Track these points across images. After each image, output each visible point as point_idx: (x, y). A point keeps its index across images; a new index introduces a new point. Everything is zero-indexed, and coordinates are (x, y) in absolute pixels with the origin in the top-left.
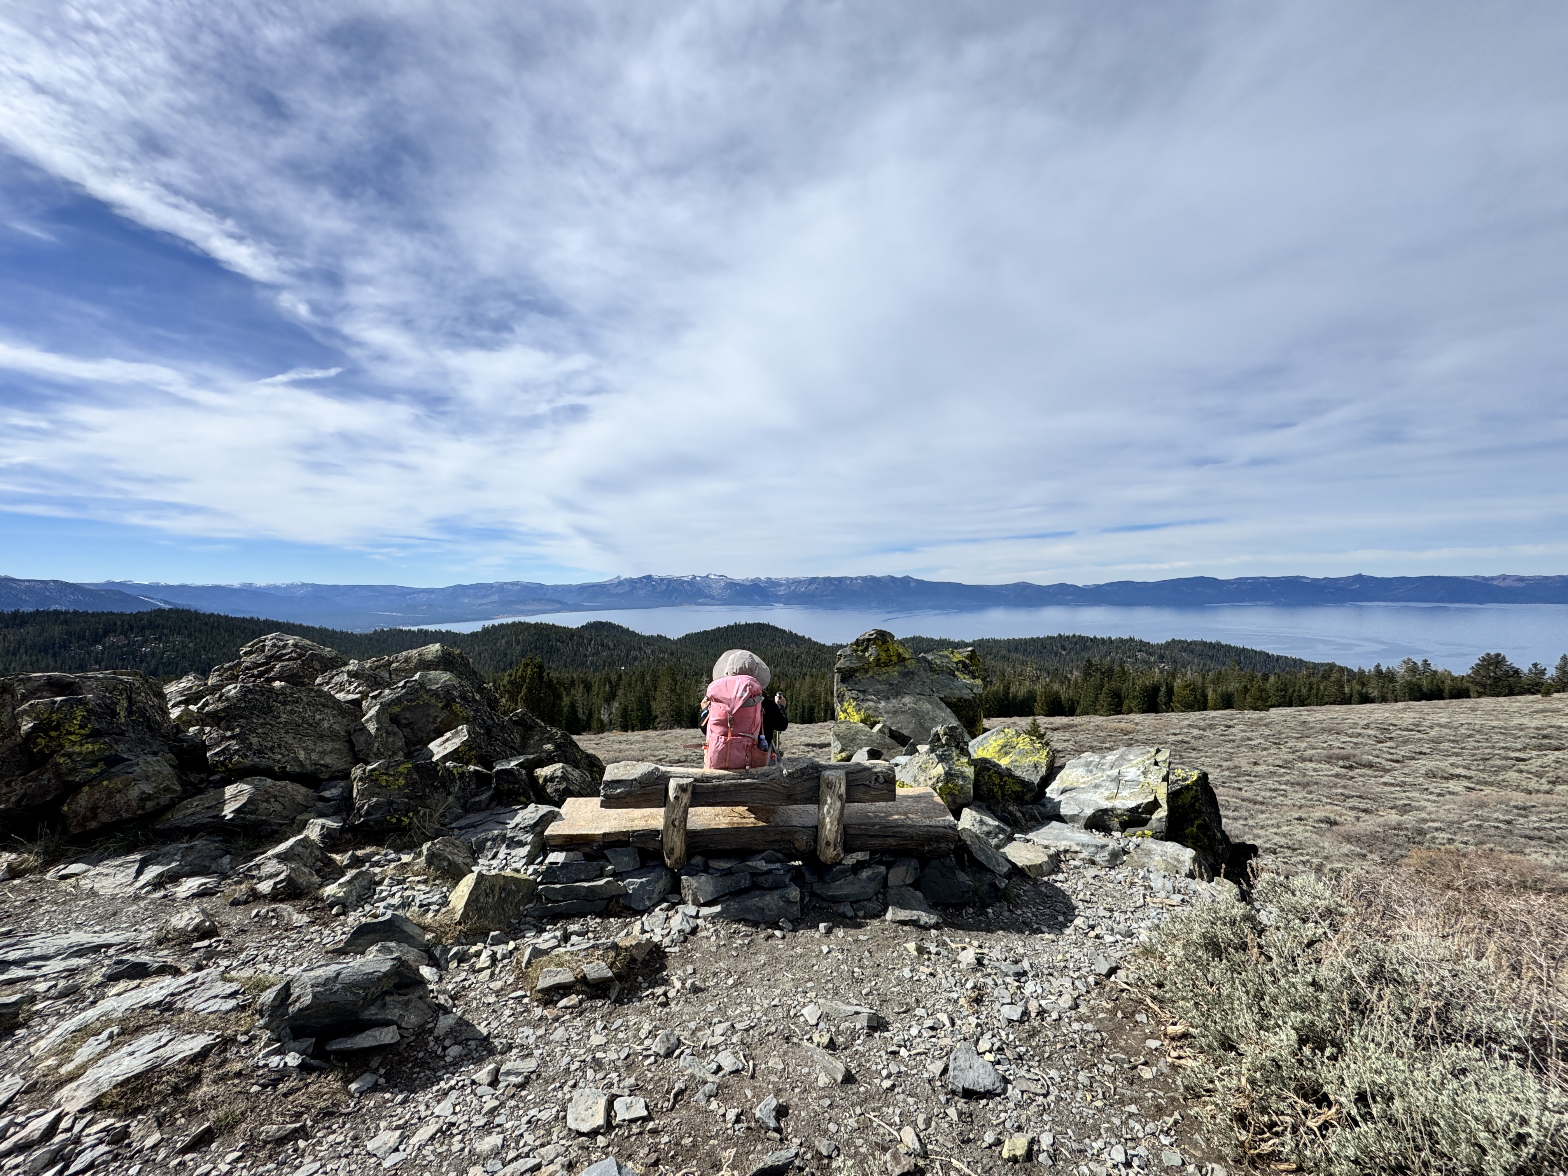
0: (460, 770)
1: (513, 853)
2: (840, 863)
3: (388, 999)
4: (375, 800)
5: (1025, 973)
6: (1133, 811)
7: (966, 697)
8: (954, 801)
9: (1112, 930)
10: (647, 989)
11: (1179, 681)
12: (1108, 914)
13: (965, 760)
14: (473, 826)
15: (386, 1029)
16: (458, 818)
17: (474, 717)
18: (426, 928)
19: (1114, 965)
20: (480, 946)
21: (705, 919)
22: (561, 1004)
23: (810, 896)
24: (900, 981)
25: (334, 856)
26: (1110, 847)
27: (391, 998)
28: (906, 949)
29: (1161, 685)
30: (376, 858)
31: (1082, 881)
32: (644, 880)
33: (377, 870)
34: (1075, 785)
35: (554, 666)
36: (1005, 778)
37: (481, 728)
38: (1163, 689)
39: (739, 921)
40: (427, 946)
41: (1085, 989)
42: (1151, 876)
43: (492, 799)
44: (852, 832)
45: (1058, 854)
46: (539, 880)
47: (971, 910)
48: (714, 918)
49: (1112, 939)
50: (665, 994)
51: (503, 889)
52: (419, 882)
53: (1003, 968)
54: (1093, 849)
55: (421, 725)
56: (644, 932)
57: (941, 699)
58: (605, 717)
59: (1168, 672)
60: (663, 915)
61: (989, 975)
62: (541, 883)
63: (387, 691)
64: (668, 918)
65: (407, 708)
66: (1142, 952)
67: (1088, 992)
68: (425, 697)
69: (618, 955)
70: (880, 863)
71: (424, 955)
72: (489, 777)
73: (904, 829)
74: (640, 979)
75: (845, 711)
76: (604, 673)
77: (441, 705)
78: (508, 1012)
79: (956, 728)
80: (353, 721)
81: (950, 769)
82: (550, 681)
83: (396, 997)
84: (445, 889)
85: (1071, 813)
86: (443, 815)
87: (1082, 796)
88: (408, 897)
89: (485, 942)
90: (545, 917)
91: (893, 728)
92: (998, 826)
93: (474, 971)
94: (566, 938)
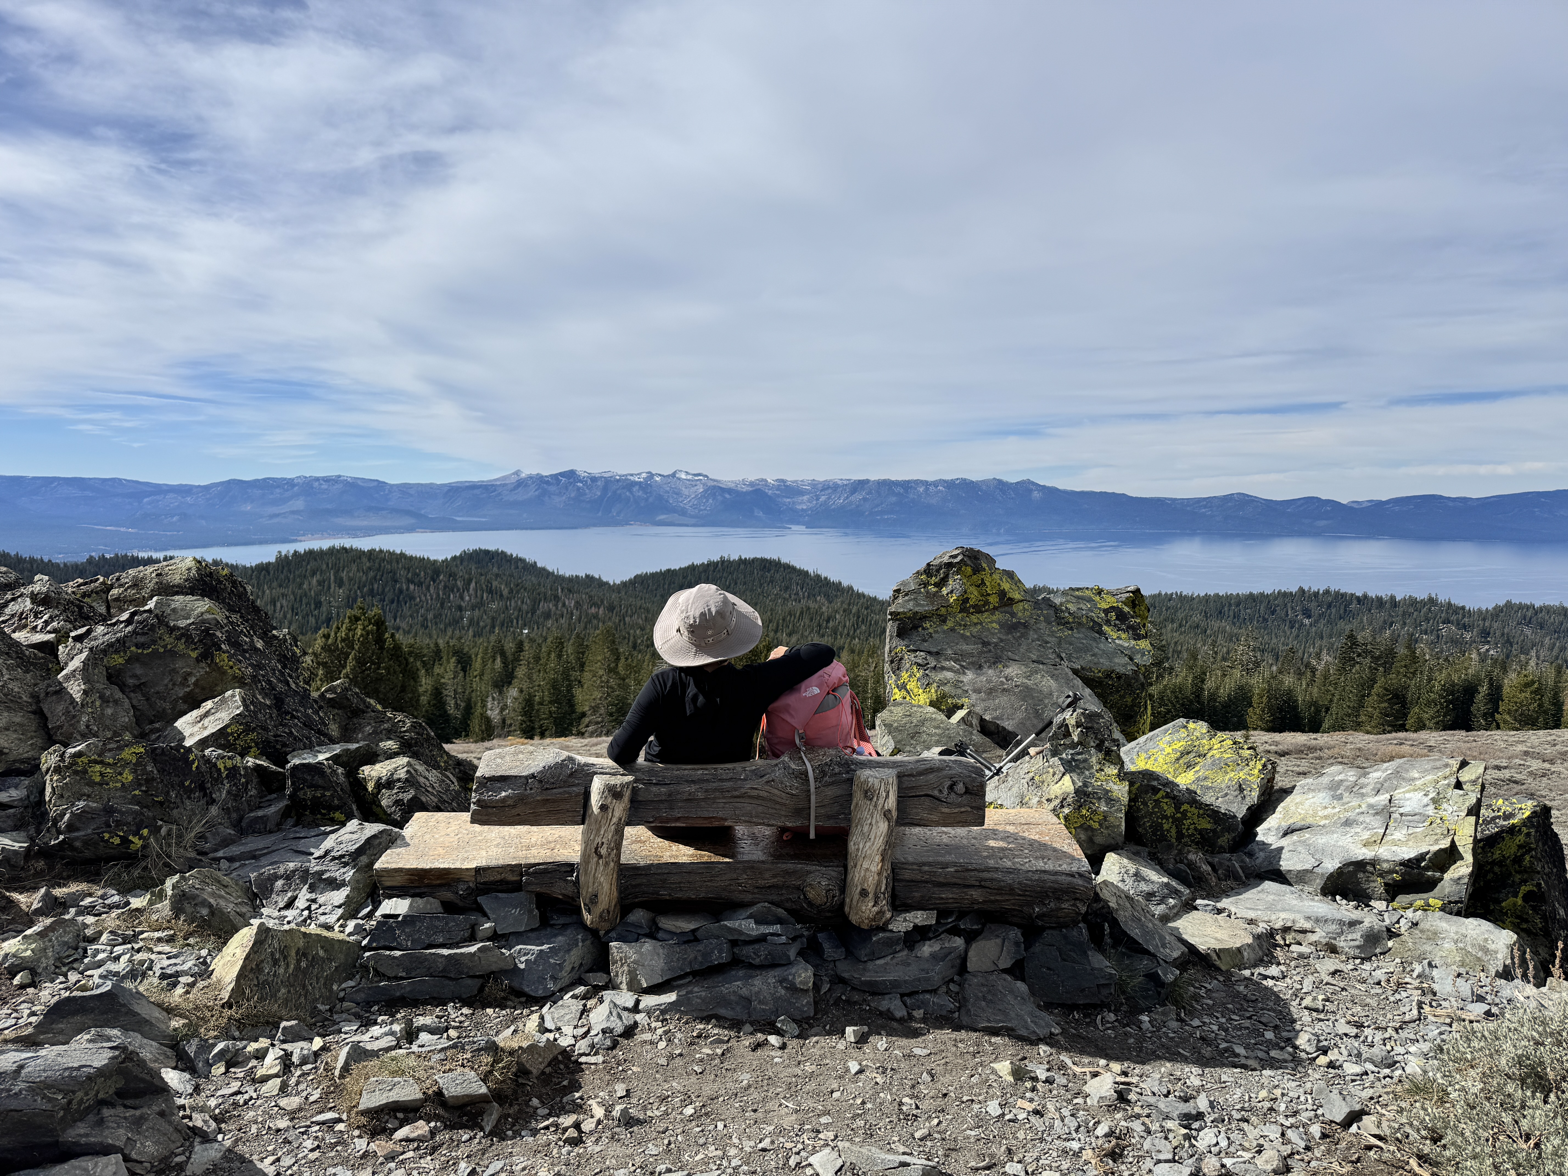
0: (229, 764)
1: (321, 899)
2: (884, 928)
3: (106, 1112)
4: (81, 804)
5: (1200, 1116)
6: (1410, 864)
7: (1121, 670)
8: (1091, 840)
9: (1359, 1055)
10: (546, 1117)
11: (1513, 676)
12: (1353, 1031)
13: (1113, 770)
14: (255, 857)
15: (103, 1160)
16: (226, 843)
17: (254, 677)
18: (171, 1011)
19: (1358, 1107)
20: (264, 1042)
21: (649, 1013)
22: (400, 1134)
23: (831, 982)
24: (981, 1122)
25: (16, 896)
26: (1366, 924)
27: (112, 1112)
28: (994, 1072)
29: (1480, 682)
30: (87, 901)
31: (1311, 978)
32: (545, 947)
33: (90, 920)
34: (1310, 821)
35: (404, 625)
36: (1185, 807)
37: (266, 696)
38: (1484, 689)
39: (706, 1019)
40: (173, 1038)
41: (1303, 1144)
42: (1435, 972)
43: (286, 814)
44: (907, 875)
45: (1271, 934)
46: (364, 943)
47: (1112, 1017)
48: (664, 1012)
49: (1357, 1069)
50: (577, 1126)
51: (302, 954)
52: (159, 940)
53: (1161, 1105)
54: (1334, 927)
55: (161, 688)
56: (543, 1030)
57: (1075, 672)
58: (494, 714)
59: (1495, 661)
60: (578, 1005)
61: (1138, 1116)
62: (367, 948)
63: (100, 629)
64: (585, 1011)
65: (133, 659)
66: (1409, 1091)
67: (1308, 1148)
68: (168, 639)
69: (496, 1062)
70: (955, 931)
71: (169, 1052)
72: (280, 779)
73: (999, 876)
74: (535, 1102)
75: (903, 687)
76: (493, 638)
77: (194, 655)
78: (309, 1144)
79: (1099, 715)
80: (43, 678)
81: (1085, 785)
82: (397, 647)
83: (120, 1110)
84: (204, 952)
85: (1299, 867)
86: (201, 837)
87: (1321, 840)
88: (142, 963)
89: (272, 1038)
90: (376, 1003)
91: (987, 717)
92: (1167, 885)
93: (254, 1081)
94: (411, 1035)
